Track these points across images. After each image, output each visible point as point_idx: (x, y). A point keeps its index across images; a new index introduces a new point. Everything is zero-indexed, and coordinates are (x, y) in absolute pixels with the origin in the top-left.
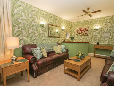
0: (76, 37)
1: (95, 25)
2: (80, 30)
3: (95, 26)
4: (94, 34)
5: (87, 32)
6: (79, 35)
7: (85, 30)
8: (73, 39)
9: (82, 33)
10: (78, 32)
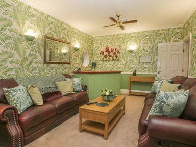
0: (100, 62)
2: (107, 50)
3: (130, 45)
4: (129, 58)
5: (117, 54)
6: (105, 59)
8: (96, 66)
9: (110, 56)
10: (103, 54)
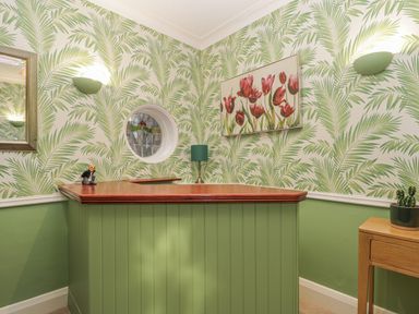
1: (356, 25)
2: (247, 90)
7: (276, 84)
9: (258, 112)
